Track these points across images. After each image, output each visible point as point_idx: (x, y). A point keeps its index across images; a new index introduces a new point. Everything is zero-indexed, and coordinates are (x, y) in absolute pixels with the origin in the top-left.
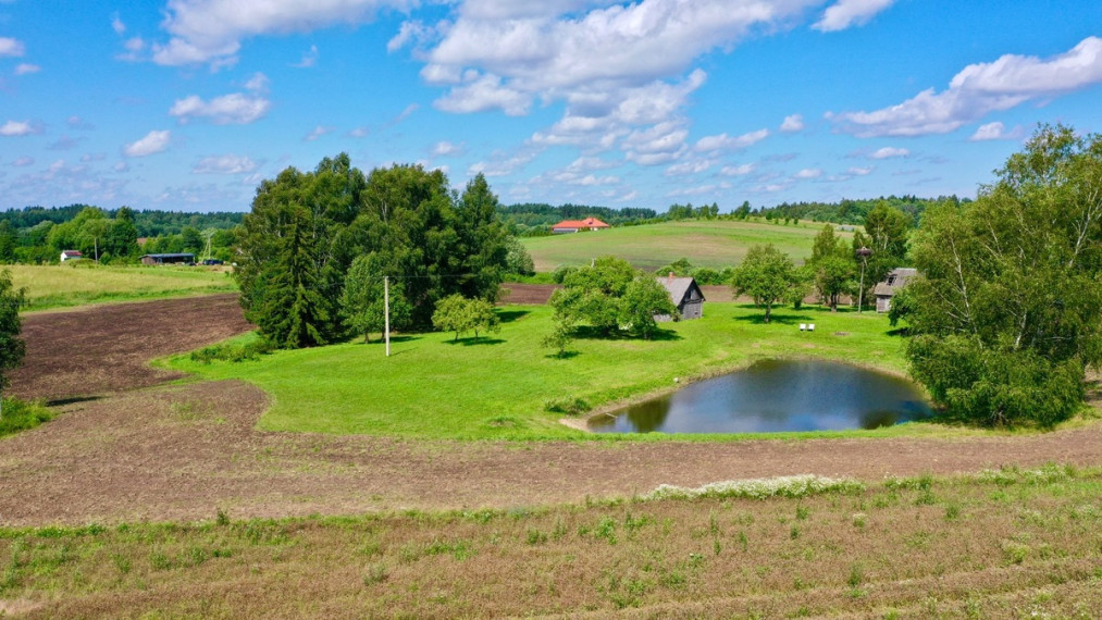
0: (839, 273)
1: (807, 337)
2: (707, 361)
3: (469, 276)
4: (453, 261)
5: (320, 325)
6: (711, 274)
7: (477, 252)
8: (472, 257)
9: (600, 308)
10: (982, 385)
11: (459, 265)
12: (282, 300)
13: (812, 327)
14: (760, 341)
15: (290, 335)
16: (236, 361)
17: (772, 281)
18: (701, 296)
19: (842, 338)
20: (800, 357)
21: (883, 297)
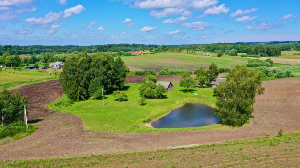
0: (203, 80)
1: (196, 97)
2: (174, 105)
3: (118, 80)
4: (114, 78)
5: (84, 95)
6: (173, 72)
7: (119, 74)
8: (118, 76)
9: (150, 92)
10: (229, 118)
11: (115, 78)
12: (75, 90)
13: (197, 94)
14: (186, 98)
15: (77, 98)
16: (67, 106)
17: (188, 83)
18: (172, 85)
19: (204, 97)
20: (194, 102)
21: (213, 85)
